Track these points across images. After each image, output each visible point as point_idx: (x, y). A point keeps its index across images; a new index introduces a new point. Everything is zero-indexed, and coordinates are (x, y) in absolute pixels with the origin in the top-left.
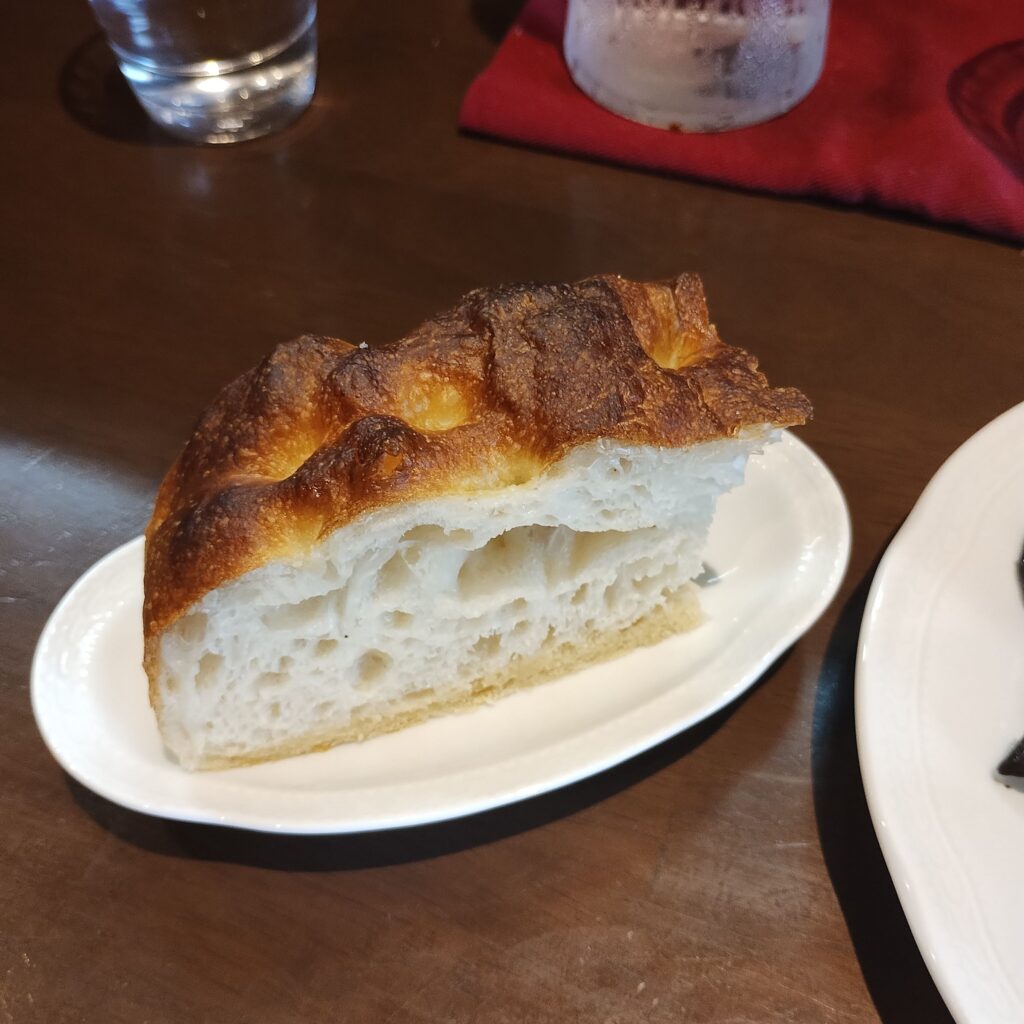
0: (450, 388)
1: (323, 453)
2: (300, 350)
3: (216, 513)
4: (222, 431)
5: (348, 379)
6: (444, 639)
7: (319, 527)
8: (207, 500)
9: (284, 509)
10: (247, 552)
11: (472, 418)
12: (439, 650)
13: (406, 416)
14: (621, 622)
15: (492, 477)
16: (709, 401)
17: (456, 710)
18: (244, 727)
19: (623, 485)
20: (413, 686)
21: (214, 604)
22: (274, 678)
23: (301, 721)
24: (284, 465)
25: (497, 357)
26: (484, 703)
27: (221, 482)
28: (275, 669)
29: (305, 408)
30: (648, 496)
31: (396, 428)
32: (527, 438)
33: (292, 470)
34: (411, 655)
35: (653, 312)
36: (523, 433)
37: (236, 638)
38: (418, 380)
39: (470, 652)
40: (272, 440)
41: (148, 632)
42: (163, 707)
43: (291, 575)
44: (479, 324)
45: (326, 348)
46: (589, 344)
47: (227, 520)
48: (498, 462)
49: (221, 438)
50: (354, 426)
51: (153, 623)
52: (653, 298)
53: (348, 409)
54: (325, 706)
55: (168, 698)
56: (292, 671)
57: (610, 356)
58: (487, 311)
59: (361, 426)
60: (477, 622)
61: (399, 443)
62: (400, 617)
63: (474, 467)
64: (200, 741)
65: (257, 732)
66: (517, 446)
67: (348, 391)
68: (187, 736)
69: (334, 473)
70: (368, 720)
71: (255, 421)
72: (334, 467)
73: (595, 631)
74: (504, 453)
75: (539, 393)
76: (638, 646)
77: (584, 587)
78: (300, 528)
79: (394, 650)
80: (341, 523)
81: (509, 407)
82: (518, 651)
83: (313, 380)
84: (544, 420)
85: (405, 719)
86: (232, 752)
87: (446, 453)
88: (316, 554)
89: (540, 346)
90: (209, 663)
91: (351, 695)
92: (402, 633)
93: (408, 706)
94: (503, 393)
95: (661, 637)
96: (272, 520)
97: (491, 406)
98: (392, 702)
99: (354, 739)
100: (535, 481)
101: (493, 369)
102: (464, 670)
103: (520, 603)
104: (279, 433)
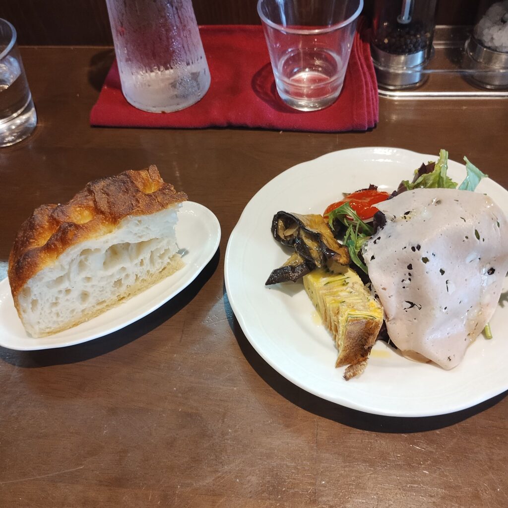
0: (86, 211)
1: (53, 236)
2: (41, 209)
3: (26, 258)
4: (24, 236)
5: (56, 214)
6: (103, 283)
7: (56, 256)
8: (23, 255)
9: (45, 253)
10: (37, 266)
11: (93, 218)
12: (103, 287)
13: (75, 221)
14: (158, 270)
15: (102, 232)
16: (159, 200)
17: (115, 306)
18: (49, 322)
19: (141, 228)
20: (99, 301)
21: (31, 284)
22: (55, 304)
23: (67, 317)
24: (43, 242)
25: (96, 200)
26: (123, 303)
27: (26, 250)
28: (54, 301)
29: (46, 225)
30: (150, 229)
31: (71, 225)
32: (109, 220)
33: (46, 242)
34: (95, 290)
35: (143, 178)
36: (107, 219)
37: (40, 293)
38: (76, 211)
39: (113, 287)
40: (38, 235)
41: (14, 295)
42: (23, 318)
43: (51, 270)
44: (91, 192)
45: (49, 207)
46: (121, 191)
47: (30, 259)
48: (103, 228)
49: (24, 238)
50: (60, 226)
51: (15, 293)
52: (142, 175)
53: (58, 222)
54: (73, 311)
55: (24, 315)
56: (59, 301)
57: (128, 193)
58: (92, 188)
59: (62, 226)
60: (112, 276)
61: (73, 228)
62: (88, 279)
63: (96, 231)
64: (37, 327)
65: (54, 322)
66: (107, 223)
67: (57, 218)
68: (32, 327)
69: (57, 240)
70: (88, 314)
71: (33, 232)
72: (56, 239)
73: (151, 274)
74: (104, 225)
75: (110, 207)
76: (167, 276)
77: (142, 260)
78: (50, 257)
79: (89, 290)
80: (61, 253)
81: (102, 213)
82: (129, 284)
83: (46, 217)
84: (112, 214)
85: (99, 312)
86: (48, 330)
87: (87, 229)
88: (57, 263)
89: (108, 195)
90: (34, 303)
91: (80, 306)
92: (90, 284)
93: (99, 307)
94: (100, 209)
95: (173, 272)
96: (42, 256)
97: (98, 213)
98: (94, 306)
99: (85, 321)
100: (114, 231)
101: (96, 204)
102: (113, 293)
103: (123, 269)
104: (40, 233)
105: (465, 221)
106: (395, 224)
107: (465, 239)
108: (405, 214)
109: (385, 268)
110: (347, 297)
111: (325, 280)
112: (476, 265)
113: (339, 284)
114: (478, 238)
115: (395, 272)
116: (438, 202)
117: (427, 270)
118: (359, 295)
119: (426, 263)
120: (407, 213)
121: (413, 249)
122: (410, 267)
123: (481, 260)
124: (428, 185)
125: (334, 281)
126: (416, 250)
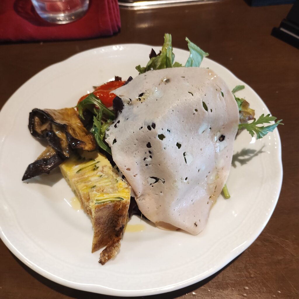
105: (193, 95)
106: (132, 106)
107: (195, 112)
108: (139, 96)
109: (127, 150)
110: (97, 182)
111: (77, 167)
112: (208, 135)
113: (90, 170)
114: (207, 109)
115: (137, 152)
116: (168, 81)
117: (165, 146)
118: (108, 178)
119: (162, 139)
120: (141, 95)
121: (149, 128)
122: (149, 145)
123: (212, 129)
124: (158, 67)
125: (85, 168)
126: (152, 128)
